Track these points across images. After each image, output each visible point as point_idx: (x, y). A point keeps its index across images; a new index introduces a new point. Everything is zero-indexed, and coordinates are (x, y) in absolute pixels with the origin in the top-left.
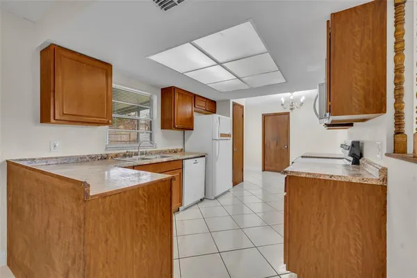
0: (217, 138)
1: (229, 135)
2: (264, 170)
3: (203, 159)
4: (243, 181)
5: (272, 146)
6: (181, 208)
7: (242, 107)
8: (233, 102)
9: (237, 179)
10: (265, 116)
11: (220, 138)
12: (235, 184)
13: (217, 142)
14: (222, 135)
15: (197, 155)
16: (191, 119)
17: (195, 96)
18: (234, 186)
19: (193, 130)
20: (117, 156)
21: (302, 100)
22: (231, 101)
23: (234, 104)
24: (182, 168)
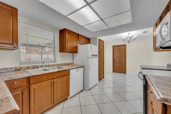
0: (90, 57)
1: (97, 56)
2: (113, 72)
3: (82, 69)
4: (104, 78)
5: (118, 60)
6: (68, 98)
7: (103, 42)
8: (99, 39)
9: (101, 77)
10: (114, 47)
11: (92, 57)
12: (100, 80)
13: (90, 59)
14: (93, 55)
15: (79, 67)
16: (76, 47)
17: (78, 35)
18: (99, 81)
19: (77, 53)
20: (28, 68)
21: (134, 37)
22: (98, 38)
23: (99, 40)
24: (69, 74)
